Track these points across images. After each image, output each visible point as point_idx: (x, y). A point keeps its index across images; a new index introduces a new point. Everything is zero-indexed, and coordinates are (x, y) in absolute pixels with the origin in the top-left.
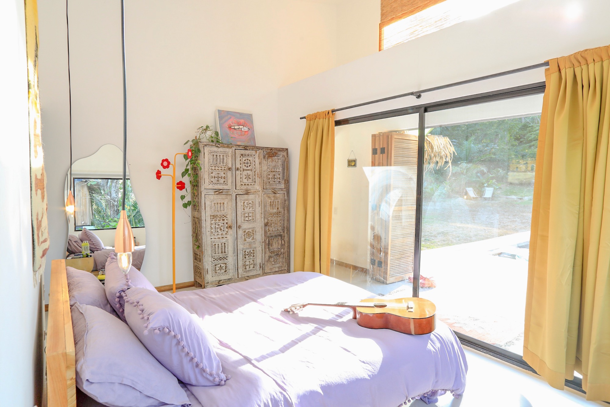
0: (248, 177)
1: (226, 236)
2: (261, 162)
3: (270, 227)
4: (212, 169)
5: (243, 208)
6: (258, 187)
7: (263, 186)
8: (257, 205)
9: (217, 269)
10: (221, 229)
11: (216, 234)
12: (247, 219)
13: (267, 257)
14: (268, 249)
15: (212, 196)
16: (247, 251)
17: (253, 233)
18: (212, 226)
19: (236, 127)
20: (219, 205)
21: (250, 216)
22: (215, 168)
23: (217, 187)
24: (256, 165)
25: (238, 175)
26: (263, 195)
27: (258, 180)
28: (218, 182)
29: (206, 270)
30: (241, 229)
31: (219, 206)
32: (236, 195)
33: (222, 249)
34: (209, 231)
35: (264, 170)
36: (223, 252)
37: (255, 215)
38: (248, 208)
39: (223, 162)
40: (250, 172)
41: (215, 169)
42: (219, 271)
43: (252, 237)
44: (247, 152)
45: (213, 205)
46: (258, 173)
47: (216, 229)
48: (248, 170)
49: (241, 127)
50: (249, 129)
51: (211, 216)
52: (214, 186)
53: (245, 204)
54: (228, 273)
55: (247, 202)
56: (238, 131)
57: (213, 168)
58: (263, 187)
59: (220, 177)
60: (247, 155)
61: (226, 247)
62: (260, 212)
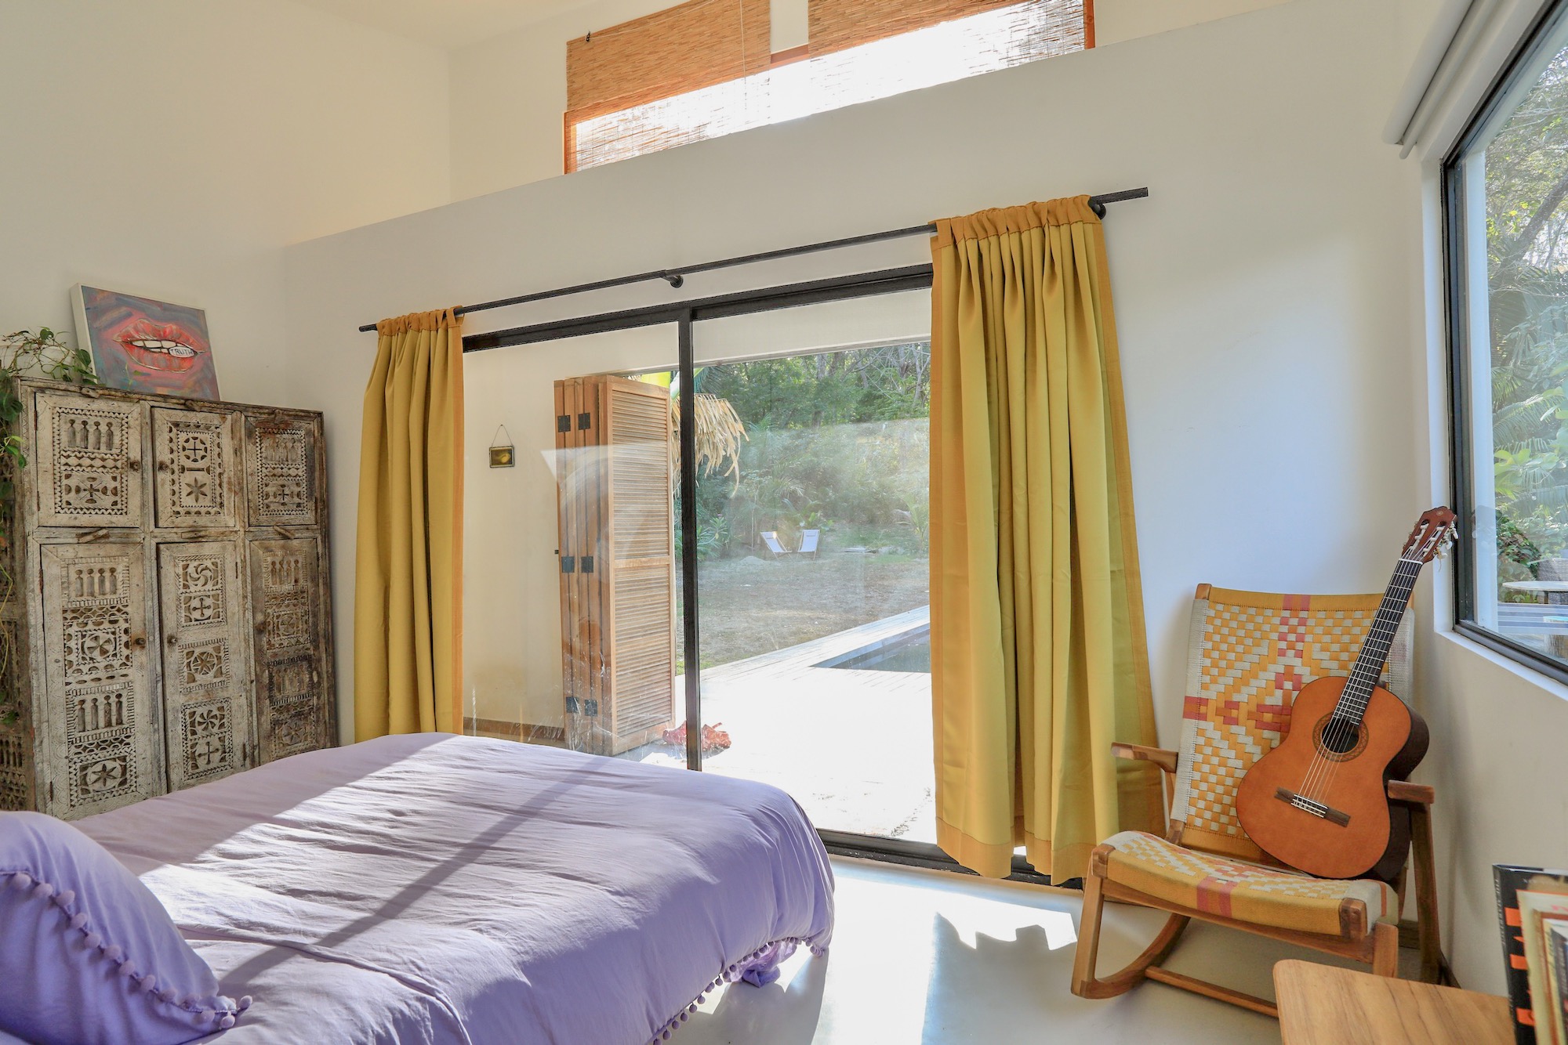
0: (197, 490)
1: (124, 672)
2: (241, 448)
3: (272, 635)
4: (66, 464)
5: (182, 584)
6: (230, 520)
7: (246, 516)
8: (230, 573)
9: (91, 777)
10: (104, 652)
11: (85, 669)
12: (196, 615)
13: (265, 726)
14: (268, 701)
15: (71, 550)
16: (199, 711)
17: (219, 658)
18: (72, 644)
19: (149, 344)
20: (96, 576)
21: (209, 607)
22: (81, 461)
23: (84, 520)
24: (225, 456)
25: (162, 485)
26: (247, 542)
27: (229, 499)
28: (91, 505)
29: (47, 787)
30: (176, 647)
31: (96, 580)
32: (158, 544)
33: (108, 713)
34: (57, 661)
35: (248, 469)
36: (114, 721)
37: (224, 601)
38: (202, 580)
39: (110, 445)
40: (203, 476)
41: (80, 465)
42: (97, 786)
43: (215, 668)
44: (193, 418)
45: (73, 576)
46: (230, 478)
47: (84, 652)
48: (199, 470)
49: (166, 344)
50: (195, 353)
51: (65, 611)
52: (76, 518)
53: (191, 570)
54: (133, 788)
55: (196, 563)
56: (155, 355)
57: (73, 461)
58: (246, 520)
59: (98, 491)
60: (192, 425)
61: (125, 705)
62: (240, 592)
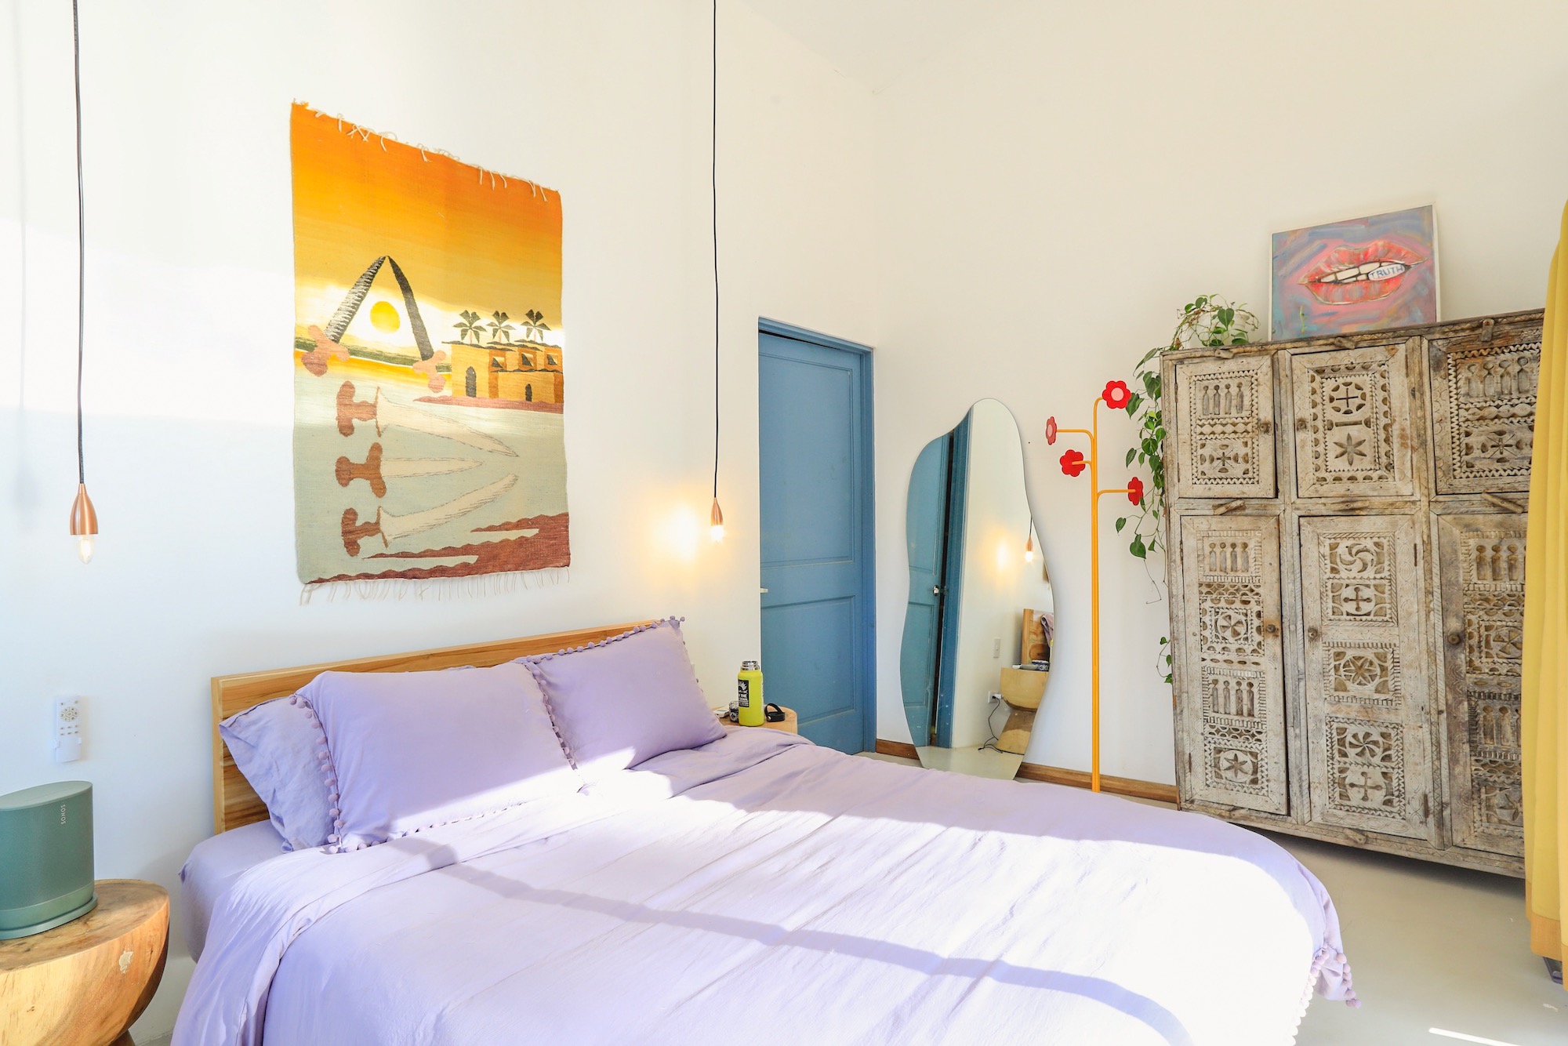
0: (1350, 450)
1: (1256, 659)
2: (1421, 385)
3: (1476, 654)
4: (1201, 433)
5: (1329, 566)
6: (1403, 486)
7: (1432, 480)
8: (1404, 558)
9: (1224, 764)
10: (1236, 633)
11: (1218, 648)
12: (1350, 607)
13: (1460, 780)
14: (1466, 747)
15: (1205, 522)
16: (1352, 729)
17: (1383, 669)
18: (1207, 619)
19: (1340, 276)
20: (1229, 550)
21: (1368, 600)
22: (1214, 429)
23: (1217, 490)
24: (1395, 402)
25: (1303, 447)
26: (1433, 517)
27: (1403, 459)
28: (1223, 475)
29: (1187, 757)
30: (1320, 643)
31: (1228, 555)
32: (1300, 517)
33: (1240, 700)
34: (1194, 635)
35: (1435, 415)
36: (1245, 711)
37: (1394, 595)
38: (1358, 565)
39: (1241, 407)
40: (1359, 431)
41: (1213, 433)
42: (1230, 774)
43: (1377, 680)
44: (1343, 358)
45: (1207, 549)
46: (1403, 430)
47: (1217, 631)
48: (1355, 423)
49: (1364, 269)
50: (1407, 267)
51: (1201, 585)
52: (1210, 489)
53: (1342, 550)
54: (1264, 791)
55: (1350, 543)
56: (1348, 286)
57: (1207, 429)
58: (1432, 485)
59: (1230, 458)
60: (1343, 367)
61: (1256, 696)
62: (1422, 584)
